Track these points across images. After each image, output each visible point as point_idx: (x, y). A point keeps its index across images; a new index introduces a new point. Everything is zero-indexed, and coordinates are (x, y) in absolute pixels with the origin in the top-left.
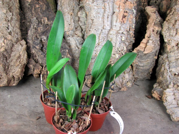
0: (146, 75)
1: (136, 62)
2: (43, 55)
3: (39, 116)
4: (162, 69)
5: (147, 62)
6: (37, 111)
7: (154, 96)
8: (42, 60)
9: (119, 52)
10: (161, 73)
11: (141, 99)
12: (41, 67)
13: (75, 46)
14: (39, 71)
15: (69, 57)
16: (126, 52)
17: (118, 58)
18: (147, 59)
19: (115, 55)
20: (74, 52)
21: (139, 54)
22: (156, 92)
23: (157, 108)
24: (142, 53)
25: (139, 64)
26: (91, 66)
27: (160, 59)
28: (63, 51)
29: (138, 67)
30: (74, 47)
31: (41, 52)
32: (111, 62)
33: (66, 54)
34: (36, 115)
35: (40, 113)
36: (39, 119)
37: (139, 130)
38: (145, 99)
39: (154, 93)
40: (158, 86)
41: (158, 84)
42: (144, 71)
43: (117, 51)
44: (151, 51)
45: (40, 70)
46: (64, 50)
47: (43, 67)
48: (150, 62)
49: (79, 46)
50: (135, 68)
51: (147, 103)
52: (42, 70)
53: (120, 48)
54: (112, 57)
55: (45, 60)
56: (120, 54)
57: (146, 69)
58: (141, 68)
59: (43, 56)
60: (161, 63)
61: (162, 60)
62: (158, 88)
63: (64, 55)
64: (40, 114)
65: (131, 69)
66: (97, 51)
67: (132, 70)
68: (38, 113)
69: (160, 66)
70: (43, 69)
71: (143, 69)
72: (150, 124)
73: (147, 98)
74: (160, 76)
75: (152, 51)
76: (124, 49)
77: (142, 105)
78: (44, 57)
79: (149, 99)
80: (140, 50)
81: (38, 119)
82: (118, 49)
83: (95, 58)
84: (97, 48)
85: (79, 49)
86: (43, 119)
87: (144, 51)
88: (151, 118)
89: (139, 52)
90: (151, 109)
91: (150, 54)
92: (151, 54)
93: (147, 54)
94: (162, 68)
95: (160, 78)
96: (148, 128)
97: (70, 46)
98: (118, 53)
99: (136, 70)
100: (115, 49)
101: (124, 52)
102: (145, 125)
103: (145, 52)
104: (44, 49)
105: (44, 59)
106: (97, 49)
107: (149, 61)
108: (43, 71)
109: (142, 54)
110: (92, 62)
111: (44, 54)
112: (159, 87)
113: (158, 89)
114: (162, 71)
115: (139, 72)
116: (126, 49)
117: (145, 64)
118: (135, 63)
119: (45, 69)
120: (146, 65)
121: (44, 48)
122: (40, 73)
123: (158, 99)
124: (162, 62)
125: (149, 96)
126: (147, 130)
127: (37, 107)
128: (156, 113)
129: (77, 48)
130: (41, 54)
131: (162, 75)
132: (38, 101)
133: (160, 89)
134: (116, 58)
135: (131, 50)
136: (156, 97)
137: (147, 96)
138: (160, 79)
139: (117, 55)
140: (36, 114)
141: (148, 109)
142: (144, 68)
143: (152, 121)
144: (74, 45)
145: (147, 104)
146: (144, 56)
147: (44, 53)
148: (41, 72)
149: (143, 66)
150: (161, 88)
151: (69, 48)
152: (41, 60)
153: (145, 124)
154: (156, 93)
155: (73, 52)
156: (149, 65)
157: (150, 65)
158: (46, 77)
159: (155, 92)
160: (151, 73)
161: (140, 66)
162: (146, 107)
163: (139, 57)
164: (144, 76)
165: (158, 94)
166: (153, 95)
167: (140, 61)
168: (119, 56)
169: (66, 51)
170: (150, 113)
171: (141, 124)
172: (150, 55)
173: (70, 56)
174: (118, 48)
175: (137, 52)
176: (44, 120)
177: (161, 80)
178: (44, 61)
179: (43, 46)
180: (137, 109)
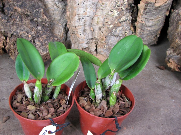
0: (153, 39)
1: (142, 20)
2: (5, 19)
3: (7, 114)
4: (179, 28)
5: (157, 20)
6: (3, 108)
7: (171, 67)
8: (5, 27)
9: (118, 7)
10: (178, 34)
11: (152, 72)
12: (4, 38)
13: (53, 4)
14: (2, 45)
15: (46, 20)
16: (127, 6)
17: (117, 16)
18: (157, 15)
19: (112, 12)
20: (53, 13)
21: (148, 8)
22: (173, 60)
23: (176, 82)
24: (153, 6)
25: (146, 24)
26: (79, 30)
27: (174, 15)
28: (36, 12)
29: (144, 28)
30: (52, 6)
31: (2, 15)
32: (107, 22)
33: (40, 16)
34: (3, 114)
35: (9, 109)
36: (7, 121)
37: (162, 118)
38: (157, 72)
39: (169, 62)
40: (172, 52)
41: (172, 50)
42: (152, 33)
43: (115, 6)
44: (165, 3)
45: (2, 42)
46: (38, 10)
47: (8, 38)
48: (161, 20)
49: (58, 5)
50: (139, 29)
51: (161, 76)
52: (6, 43)
53: (119, 1)
54: (109, 15)
55: (10, 26)
56: (120, 10)
57: (154, 30)
58: (149, 29)
59: (5, 21)
60: (175, 21)
61: (177, 15)
62: (173, 55)
63: (38, 16)
64: (8, 111)
65: (133, 31)
66: (87, 8)
67: (135, 32)
68: (6, 109)
69: (175, 24)
70: (8, 40)
71: (151, 30)
72: (174, 106)
73: (159, 70)
74: (176, 38)
75: (167, 2)
76: (125, 3)
77: (155, 79)
78: (7, 22)
79: (161, 71)
80: (150, 2)
81: (5, 122)
82: (116, 3)
83: (84, 18)
84: (85, 3)
85: (58, 8)
86: (14, 119)
87: (156, 3)
88: (172, 98)
89: (147, 5)
90: (168, 85)
91: (163, 6)
92: (165, 7)
93: (159, 7)
94: (179, 26)
95: (177, 40)
96: (173, 113)
97: (45, 5)
98: (116, 9)
99: (140, 33)
100: (112, 3)
101: (124, 7)
102: (168, 110)
103: (157, 5)
104: (6, 10)
105: (7, 25)
106: (86, 5)
107: (160, 17)
108: (8, 43)
109: (152, 8)
110: (80, 25)
111: (7, 18)
112: (175, 54)
113: (174, 57)
114: (179, 30)
115: (145, 35)
116: (126, 2)
117: (154, 23)
118: (141, 22)
119: (10, 40)
120: (156, 24)
121: (5, 8)
122: (3, 47)
123: (177, 70)
124: (177, 18)
125: (161, 67)
126: (173, 117)
127: (4, 99)
128: (177, 90)
129: (55, 7)
130: (2, 18)
131: (179, 36)
132: (5, 90)
133: (178, 56)
134: (115, 16)
135: (133, 5)
136: (173, 68)
137: (159, 67)
138: (176, 42)
139: (116, 12)
140: (2, 112)
141: (165, 86)
142: (153, 28)
143: (175, 102)
144: (51, 4)
145: (161, 78)
146: (154, 11)
147: (7, 16)
148: (5, 45)
149: (151, 26)
150: (178, 54)
151: (44, 7)
152: (2, 27)
153: (167, 108)
154: (172, 62)
155: (50, 13)
156: (159, 24)
157: (161, 24)
158: (13, 53)
159: (171, 60)
160: (158, 36)
161: (147, 26)
162: (161, 82)
163: (146, 12)
164: (150, 40)
165: (175, 63)
166: (169, 65)
167: (148, 18)
168: (118, 13)
169: (40, 11)
170: (169, 91)
171: (162, 109)
172: (163, 9)
173: (47, 17)
174: (117, 1)
175: (145, 5)
176: (16, 121)
177: (178, 43)
178: (7, 29)
179: (4, 5)
180: (150, 86)
